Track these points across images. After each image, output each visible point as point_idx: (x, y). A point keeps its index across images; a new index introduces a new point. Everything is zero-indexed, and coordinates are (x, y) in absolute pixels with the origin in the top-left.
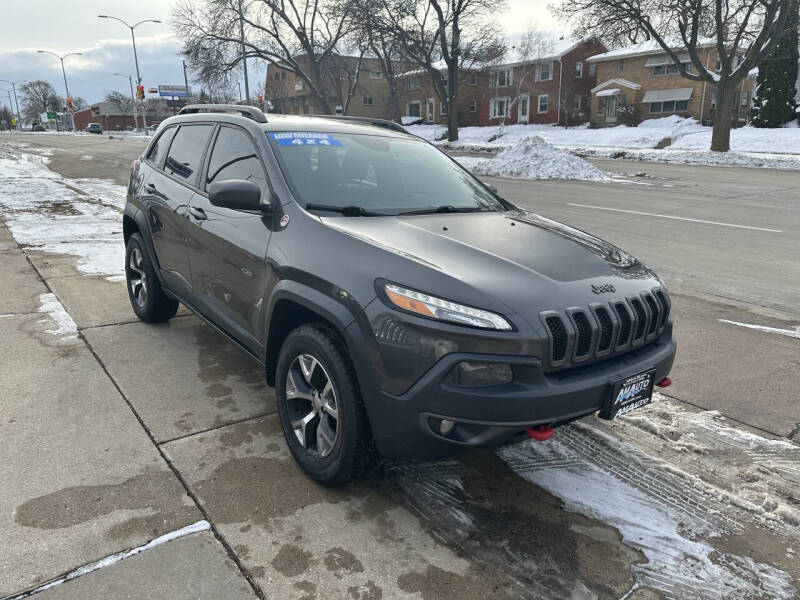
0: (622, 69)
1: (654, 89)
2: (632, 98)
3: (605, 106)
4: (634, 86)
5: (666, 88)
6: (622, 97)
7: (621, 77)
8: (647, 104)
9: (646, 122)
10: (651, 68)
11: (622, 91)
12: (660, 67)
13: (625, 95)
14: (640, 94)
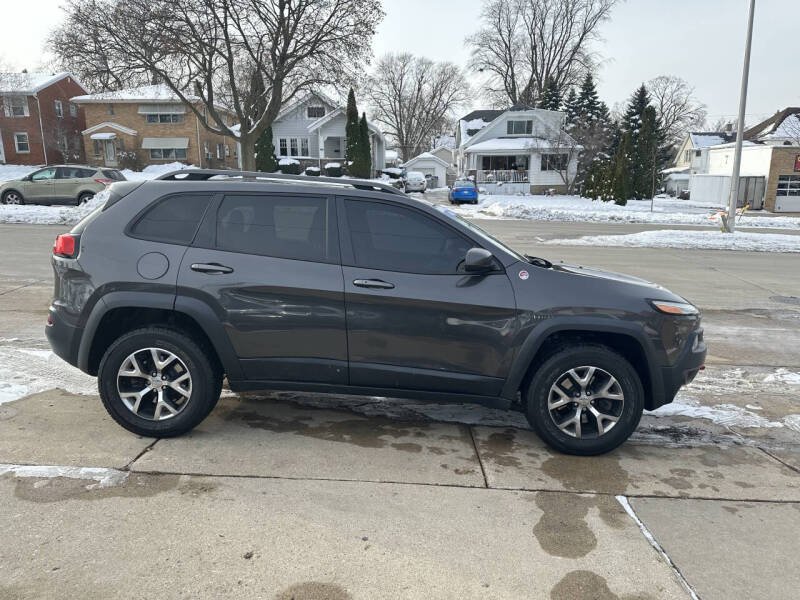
0: (112, 113)
1: (150, 136)
2: (130, 143)
3: (102, 149)
4: (131, 132)
5: (163, 135)
6: (119, 142)
7: (114, 121)
8: (147, 150)
9: (149, 167)
10: (144, 116)
11: (117, 135)
12: (154, 115)
13: (122, 140)
14: (138, 140)
